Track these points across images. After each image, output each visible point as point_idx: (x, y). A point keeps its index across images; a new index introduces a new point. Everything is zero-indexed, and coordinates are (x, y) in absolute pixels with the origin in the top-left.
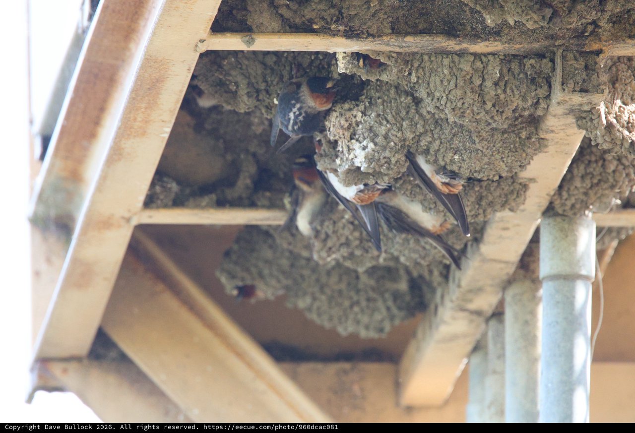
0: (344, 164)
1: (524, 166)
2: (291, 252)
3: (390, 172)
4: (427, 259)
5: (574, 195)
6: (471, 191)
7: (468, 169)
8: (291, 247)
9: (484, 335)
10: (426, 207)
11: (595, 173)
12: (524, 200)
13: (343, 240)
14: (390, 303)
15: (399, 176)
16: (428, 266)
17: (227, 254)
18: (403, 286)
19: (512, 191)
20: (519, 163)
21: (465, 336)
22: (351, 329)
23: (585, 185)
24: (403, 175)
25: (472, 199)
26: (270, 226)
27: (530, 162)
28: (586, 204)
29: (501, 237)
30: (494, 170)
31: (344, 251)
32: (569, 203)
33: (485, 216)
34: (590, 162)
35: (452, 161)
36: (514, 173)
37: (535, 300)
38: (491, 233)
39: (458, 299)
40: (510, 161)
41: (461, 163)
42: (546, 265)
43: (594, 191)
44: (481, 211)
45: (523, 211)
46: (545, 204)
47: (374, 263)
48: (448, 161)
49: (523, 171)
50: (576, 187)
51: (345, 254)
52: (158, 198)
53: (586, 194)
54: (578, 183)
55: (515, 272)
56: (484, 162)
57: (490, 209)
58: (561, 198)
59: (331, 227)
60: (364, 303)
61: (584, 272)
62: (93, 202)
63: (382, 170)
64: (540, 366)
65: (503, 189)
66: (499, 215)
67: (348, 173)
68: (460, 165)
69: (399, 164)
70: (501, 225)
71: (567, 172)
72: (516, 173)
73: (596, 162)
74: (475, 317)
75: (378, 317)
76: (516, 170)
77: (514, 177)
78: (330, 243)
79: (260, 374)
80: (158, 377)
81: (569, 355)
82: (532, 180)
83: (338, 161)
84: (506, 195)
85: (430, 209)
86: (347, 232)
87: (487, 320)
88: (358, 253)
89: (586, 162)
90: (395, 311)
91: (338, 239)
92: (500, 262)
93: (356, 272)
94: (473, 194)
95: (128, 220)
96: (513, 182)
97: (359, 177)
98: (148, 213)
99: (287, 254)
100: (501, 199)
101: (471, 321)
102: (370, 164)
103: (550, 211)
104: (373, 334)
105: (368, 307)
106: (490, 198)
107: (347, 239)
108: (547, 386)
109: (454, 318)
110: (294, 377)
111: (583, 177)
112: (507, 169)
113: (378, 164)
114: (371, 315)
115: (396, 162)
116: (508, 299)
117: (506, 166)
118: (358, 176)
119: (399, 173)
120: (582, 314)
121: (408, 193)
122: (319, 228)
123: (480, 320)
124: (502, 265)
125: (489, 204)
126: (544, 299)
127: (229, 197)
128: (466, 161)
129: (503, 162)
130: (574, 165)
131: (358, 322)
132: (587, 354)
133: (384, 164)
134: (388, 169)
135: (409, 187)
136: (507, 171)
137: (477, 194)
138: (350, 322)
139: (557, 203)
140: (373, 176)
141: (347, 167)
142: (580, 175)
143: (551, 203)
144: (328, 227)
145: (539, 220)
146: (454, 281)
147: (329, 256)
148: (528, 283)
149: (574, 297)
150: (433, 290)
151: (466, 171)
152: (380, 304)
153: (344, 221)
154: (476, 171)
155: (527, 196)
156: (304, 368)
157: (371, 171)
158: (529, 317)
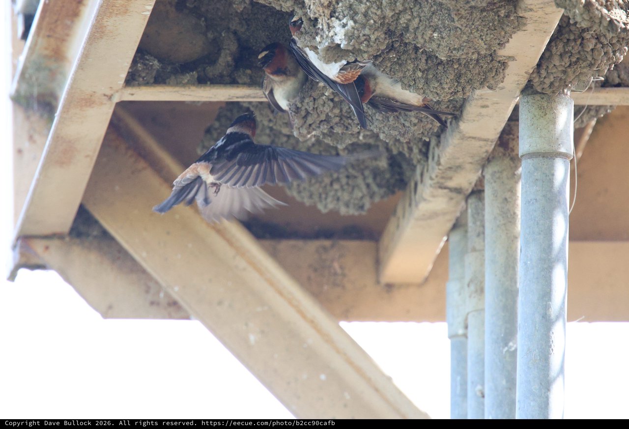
0: (324, 41)
1: (502, 44)
2: (271, 129)
3: (370, 49)
4: (406, 136)
5: (552, 73)
6: (449, 69)
7: (447, 46)
8: (271, 125)
9: (464, 212)
10: (406, 85)
11: (573, 52)
12: (503, 78)
13: (323, 117)
14: (370, 180)
15: (378, 54)
16: (408, 143)
17: (208, 131)
18: (383, 163)
19: (491, 68)
20: (498, 41)
21: (444, 214)
22: (331, 206)
23: (563, 64)
24: (383, 53)
25: (451, 77)
26: (250, 103)
27: (508, 39)
28: (565, 82)
29: (480, 115)
30: (474, 48)
31: (325, 128)
32: (547, 81)
33: (464, 94)
34: (568, 40)
35: (431, 39)
36: (493, 51)
37: (514, 177)
38: (471, 110)
39: (437, 176)
40: (488, 39)
41: (440, 41)
42: (525, 143)
43: (573, 69)
44: (460, 89)
45: (502, 88)
46: (524, 82)
47: (354, 140)
48: (427, 39)
49: (502, 49)
50: (555, 65)
51: (325, 131)
52: (140, 76)
53: (564, 72)
54: (556, 61)
55: (494, 149)
56: (463, 40)
57: (469, 87)
58: (540, 76)
59: (311, 104)
60: (344, 181)
61: (563, 150)
62: (75, 80)
63: (362, 48)
64: (519, 244)
65: (482, 67)
66: (478, 92)
67: (328, 50)
68: (439, 42)
69: (379, 41)
70: (480, 102)
71: (544, 50)
72: (495, 51)
73: (575, 40)
74: (454, 195)
75: (358, 194)
76: (495, 48)
77: (493, 55)
78: (310, 120)
79: (240, 252)
80: (139, 255)
81: (548, 233)
82: (512, 58)
83: (318, 39)
84: (485, 73)
85: (410, 86)
86: (327, 109)
87: (467, 198)
88: (338, 130)
89: (565, 41)
90: (375, 188)
91: (319, 116)
92: (480, 139)
93: (336, 148)
94: (453, 72)
95: (110, 98)
96: (492, 60)
97: (339, 54)
98: (130, 90)
99: (268, 131)
100: (480, 76)
101: (451, 199)
102: (350, 41)
103: (528, 89)
104: (352, 211)
105: (348, 184)
106: (469, 76)
107: (327, 115)
108: (526, 264)
109: (434, 196)
110: (274, 254)
111: (561, 55)
112: (485, 47)
113: (358, 41)
114: (352, 192)
115: (376, 39)
116: (488, 177)
117: (485, 44)
118: (337, 54)
119: (378, 50)
120: (561, 192)
121: (387, 70)
122: (299, 105)
123: (460, 197)
124: (482, 143)
125: (468, 82)
126: (523, 176)
127: (210, 75)
128: (445, 39)
129: (482, 39)
130: (553, 44)
131: (338, 199)
132: (566, 232)
133: (363, 41)
134: (368, 46)
135: (389, 65)
136: (486, 49)
137: (456, 71)
138: (329, 199)
139: (536, 80)
140: (353, 53)
141: (327, 44)
142: (558, 53)
143: (529, 81)
144: (308, 104)
145: (518, 98)
146: (433, 158)
147: (309, 133)
148: (507, 161)
149: (553, 175)
150: (413, 168)
151: (445, 49)
152: (360, 181)
153: (324, 98)
154: (455, 49)
155: (506, 75)
156: (284, 245)
157: (350, 48)
158: (508, 195)
